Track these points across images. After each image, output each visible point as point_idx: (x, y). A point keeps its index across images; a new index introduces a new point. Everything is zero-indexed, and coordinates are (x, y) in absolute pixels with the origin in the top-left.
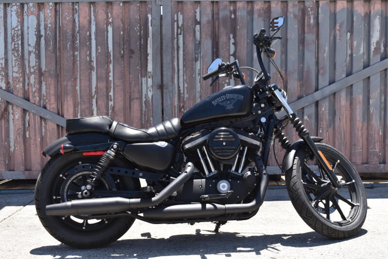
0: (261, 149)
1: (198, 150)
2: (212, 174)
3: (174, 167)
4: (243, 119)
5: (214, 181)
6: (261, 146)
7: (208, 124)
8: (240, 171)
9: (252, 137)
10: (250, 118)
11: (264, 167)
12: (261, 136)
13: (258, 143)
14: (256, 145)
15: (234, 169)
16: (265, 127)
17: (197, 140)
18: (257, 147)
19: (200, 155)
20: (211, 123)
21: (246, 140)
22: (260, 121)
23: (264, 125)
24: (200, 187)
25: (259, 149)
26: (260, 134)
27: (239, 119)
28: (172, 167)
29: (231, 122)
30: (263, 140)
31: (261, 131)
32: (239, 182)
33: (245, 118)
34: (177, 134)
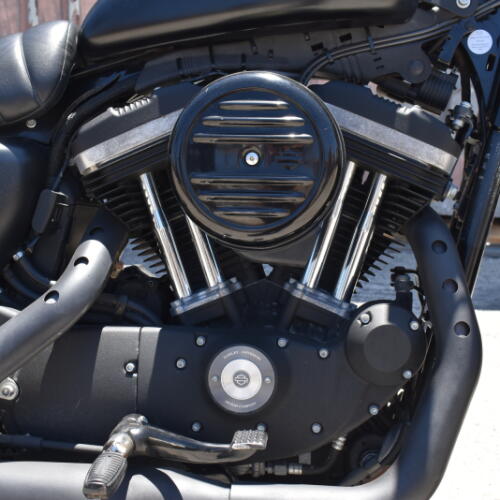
0: (453, 192)
1: (144, 178)
2: (203, 299)
3: (27, 256)
4: (375, 31)
5: (201, 341)
6: (458, 176)
7: (204, 52)
8: (340, 293)
9: (413, 127)
10: (416, 31)
11: (461, 289)
12: (459, 123)
13: (440, 159)
14: (433, 171)
15: (312, 275)
16: (487, 78)
17: (136, 131)
18: (436, 180)
19: (151, 201)
20: (220, 50)
21: (383, 142)
22: (463, 48)
23: (481, 69)
24: (131, 366)
25: (445, 188)
26: (456, 112)
27: (357, 34)
28: (20, 254)
29: (319, 46)
30: (470, 140)
31: (466, 97)
32: (324, 353)
33: (389, 30)
34: (44, 98)
